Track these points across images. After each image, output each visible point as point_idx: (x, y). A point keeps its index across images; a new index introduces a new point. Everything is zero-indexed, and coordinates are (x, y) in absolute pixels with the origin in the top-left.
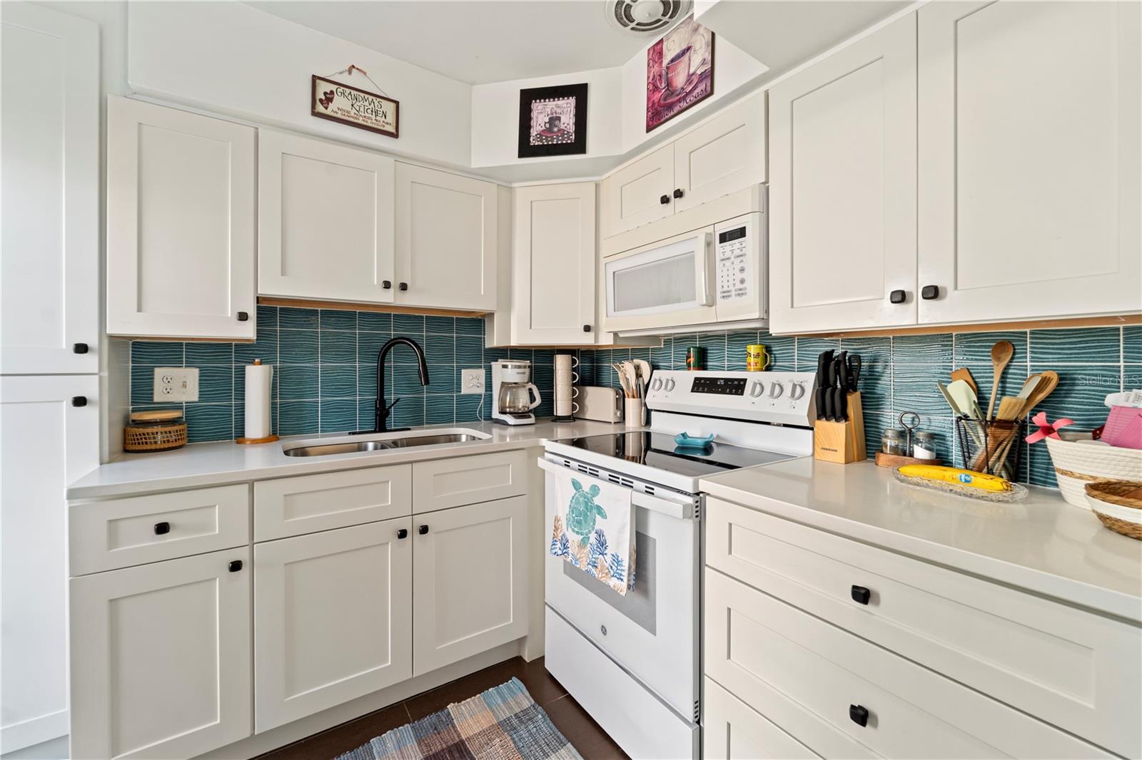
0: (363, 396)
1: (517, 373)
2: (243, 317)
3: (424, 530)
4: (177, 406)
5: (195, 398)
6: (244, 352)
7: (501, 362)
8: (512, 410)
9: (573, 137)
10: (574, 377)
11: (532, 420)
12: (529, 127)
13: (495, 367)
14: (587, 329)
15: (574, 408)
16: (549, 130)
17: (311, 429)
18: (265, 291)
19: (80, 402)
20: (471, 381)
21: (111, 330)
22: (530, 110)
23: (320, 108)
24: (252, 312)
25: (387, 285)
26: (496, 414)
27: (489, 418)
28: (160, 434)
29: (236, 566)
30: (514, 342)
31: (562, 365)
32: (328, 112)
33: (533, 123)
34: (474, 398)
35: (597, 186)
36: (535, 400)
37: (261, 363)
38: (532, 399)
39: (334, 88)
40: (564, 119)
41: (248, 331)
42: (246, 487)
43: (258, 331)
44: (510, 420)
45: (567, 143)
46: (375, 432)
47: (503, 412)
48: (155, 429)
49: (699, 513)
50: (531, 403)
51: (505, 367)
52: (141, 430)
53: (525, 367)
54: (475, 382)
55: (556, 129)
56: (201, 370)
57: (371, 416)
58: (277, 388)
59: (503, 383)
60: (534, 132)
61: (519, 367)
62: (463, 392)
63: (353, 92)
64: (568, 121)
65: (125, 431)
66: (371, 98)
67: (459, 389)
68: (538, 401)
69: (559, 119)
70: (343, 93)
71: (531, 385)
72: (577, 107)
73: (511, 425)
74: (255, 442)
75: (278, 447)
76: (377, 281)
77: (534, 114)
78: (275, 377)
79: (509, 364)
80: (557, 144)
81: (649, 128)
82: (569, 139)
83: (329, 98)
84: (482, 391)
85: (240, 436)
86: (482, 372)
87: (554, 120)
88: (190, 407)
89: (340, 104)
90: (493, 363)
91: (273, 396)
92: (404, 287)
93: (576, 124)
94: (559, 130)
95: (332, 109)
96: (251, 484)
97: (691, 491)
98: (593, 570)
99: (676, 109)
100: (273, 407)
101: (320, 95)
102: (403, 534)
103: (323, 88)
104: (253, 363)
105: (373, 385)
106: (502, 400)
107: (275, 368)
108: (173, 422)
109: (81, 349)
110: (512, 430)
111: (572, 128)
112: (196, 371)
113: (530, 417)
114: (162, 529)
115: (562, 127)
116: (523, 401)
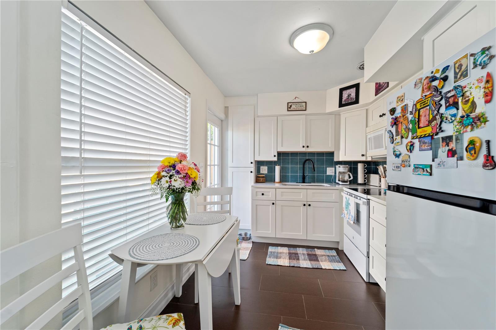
0: (299, 174)
1: (343, 169)
2: (275, 156)
3: (310, 205)
4: (263, 174)
5: (267, 173)
6: (275, 163)
7: (338, 166)
8: (342, 180)
9: (355, 100)
10: (365, 171)
11: (348, 183)
12: (342, 99)
13: (337, 166)
14: (363, 155)
15: (365, 181)
16: (348, 99)
17: (288, 182)
18: (279, 150)
19: (251, 172)
20: (330, 171)
21: (255, 160)
22: (342, 94)
23: (289, 109)
24: (276, 155)
25: (304, 147)
26: (337, 181)
27: (335, 182)
28: (261, 179)
29: (273, 204)
30: (341, 160)
31: (360, 167)
32: (291, 110)
33: (343, 97)
34: (331, 176)
35: (367, 110)
36: (351, 178)
37: (278, 166)
38: (350, 177)
39: (292, 104)
40: (352, 94)
41: (275, 159)
42: (275, 189)
43: (278, 158)
44: (340, 183)
45: (353, 102)
46: (302, 183)
47: (339, 181)
48: (261, 178)
49: (368, 204)
50: (349, 178)
51: (339, 167)
52: (259, 178)
53: (346, 167)
54: (331, 171)
55: (350, 98)
56: (268, 167)
57: (301, 179)
58: (282, 171)
59: (339, 172)
60: (343, 100)
61: (344, 167)
62: (327, 174)
63: (296, 103)
64: (353, 95)
65: (256, 178)
66: (300, 103)
67: (326, 173)
68: (352, 178)
69: (351, 95)
70: (294, 104)
71: (349, 173)
72: (356, 91)
73: (340, 184)
74: (277, 182)
75: (281, 183)
76: (301, 146)
77: (343, 95)
78: (281, 169)
79: (341, 166)
80: (350, 102)
81: (376, 95)
82: (353, 100)
83: (291, 106)
84: (333, 174)
85: (274, 181)
86: (334, 168)
87: (349, 95)
88: (266, 175)
89: (293, 107)
90: (336, 166)
91: (280, 173)
92: (308, 147)
93: (356, 95)
94: (351, 98)
95: (292, 109)
96: (276, 189)
97: (366, 198)
98: (349, 220)
99: (381, 90)
100: (280, 175)
101: (289, 106)
102: (304, 205)
103: (290, 104)
104: (276, 165)
105: (302, 171)
106: (339, 177)
107: (281, 167)
108: (263, 177)
109: (252, 163)
110: (341, 186)
111: (354, 97)
112: (267, 167)
113: (347, 182)
114: (263, 194)
115: (352, 97)
116: (346, 178)
